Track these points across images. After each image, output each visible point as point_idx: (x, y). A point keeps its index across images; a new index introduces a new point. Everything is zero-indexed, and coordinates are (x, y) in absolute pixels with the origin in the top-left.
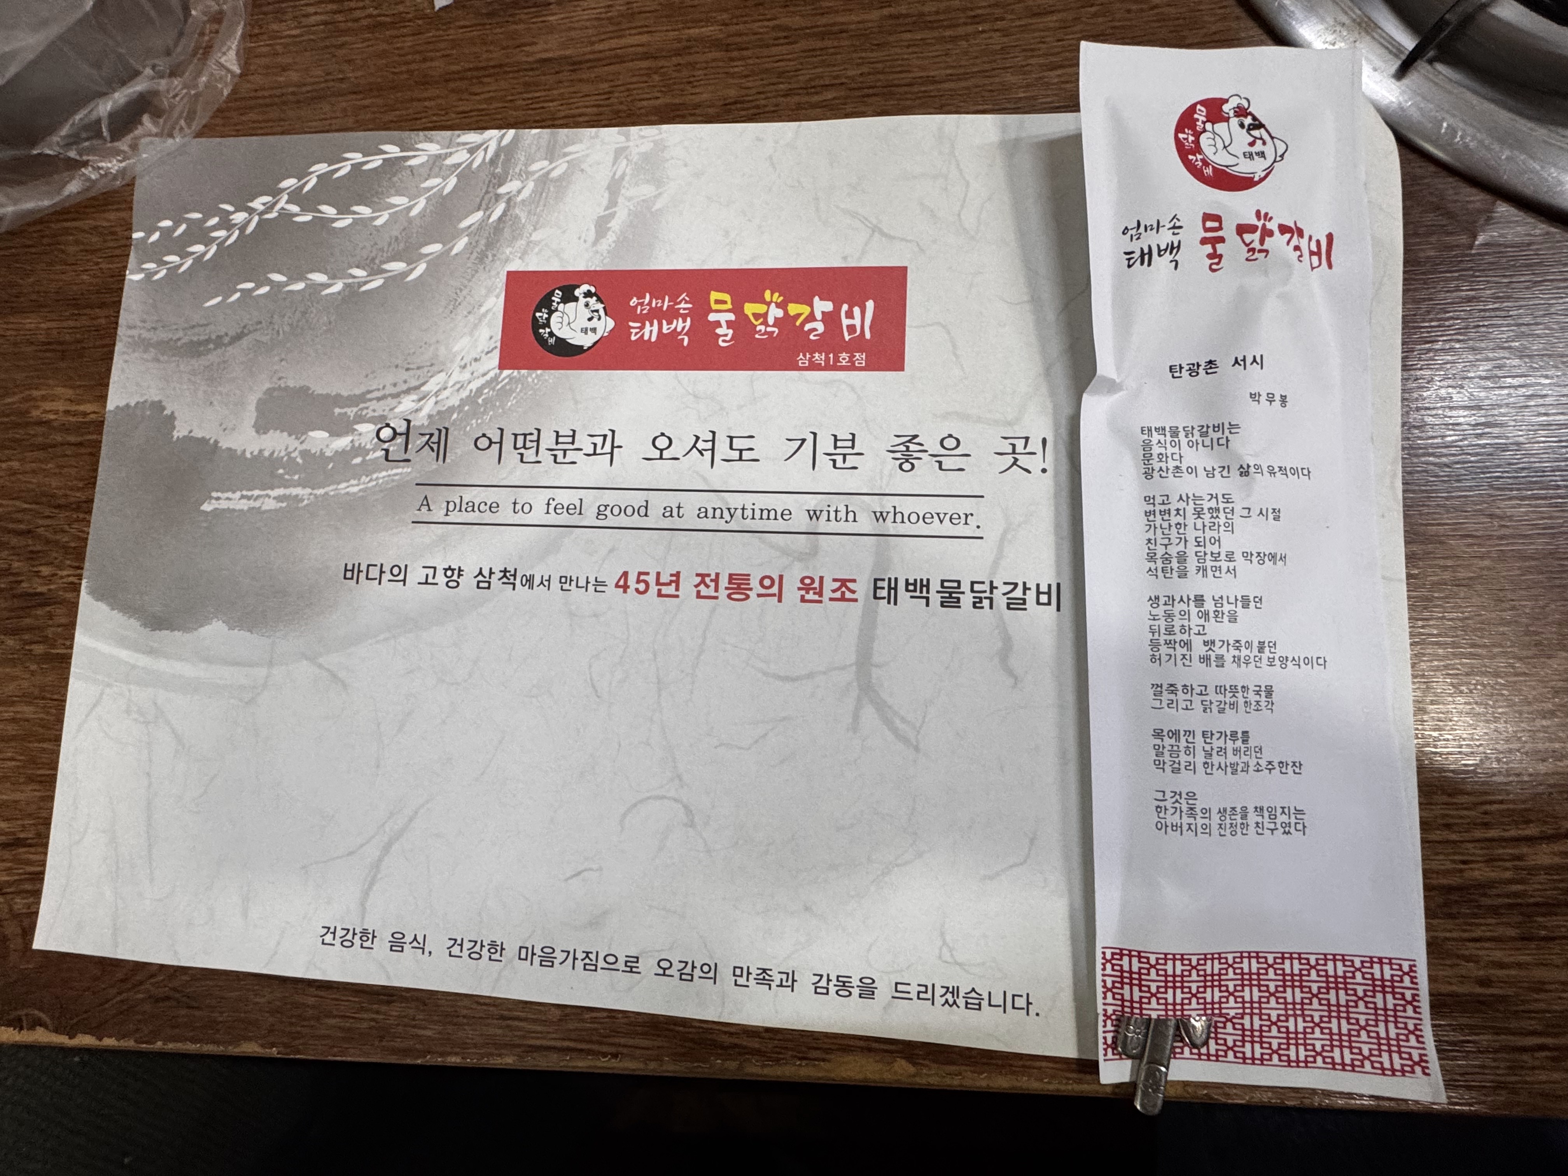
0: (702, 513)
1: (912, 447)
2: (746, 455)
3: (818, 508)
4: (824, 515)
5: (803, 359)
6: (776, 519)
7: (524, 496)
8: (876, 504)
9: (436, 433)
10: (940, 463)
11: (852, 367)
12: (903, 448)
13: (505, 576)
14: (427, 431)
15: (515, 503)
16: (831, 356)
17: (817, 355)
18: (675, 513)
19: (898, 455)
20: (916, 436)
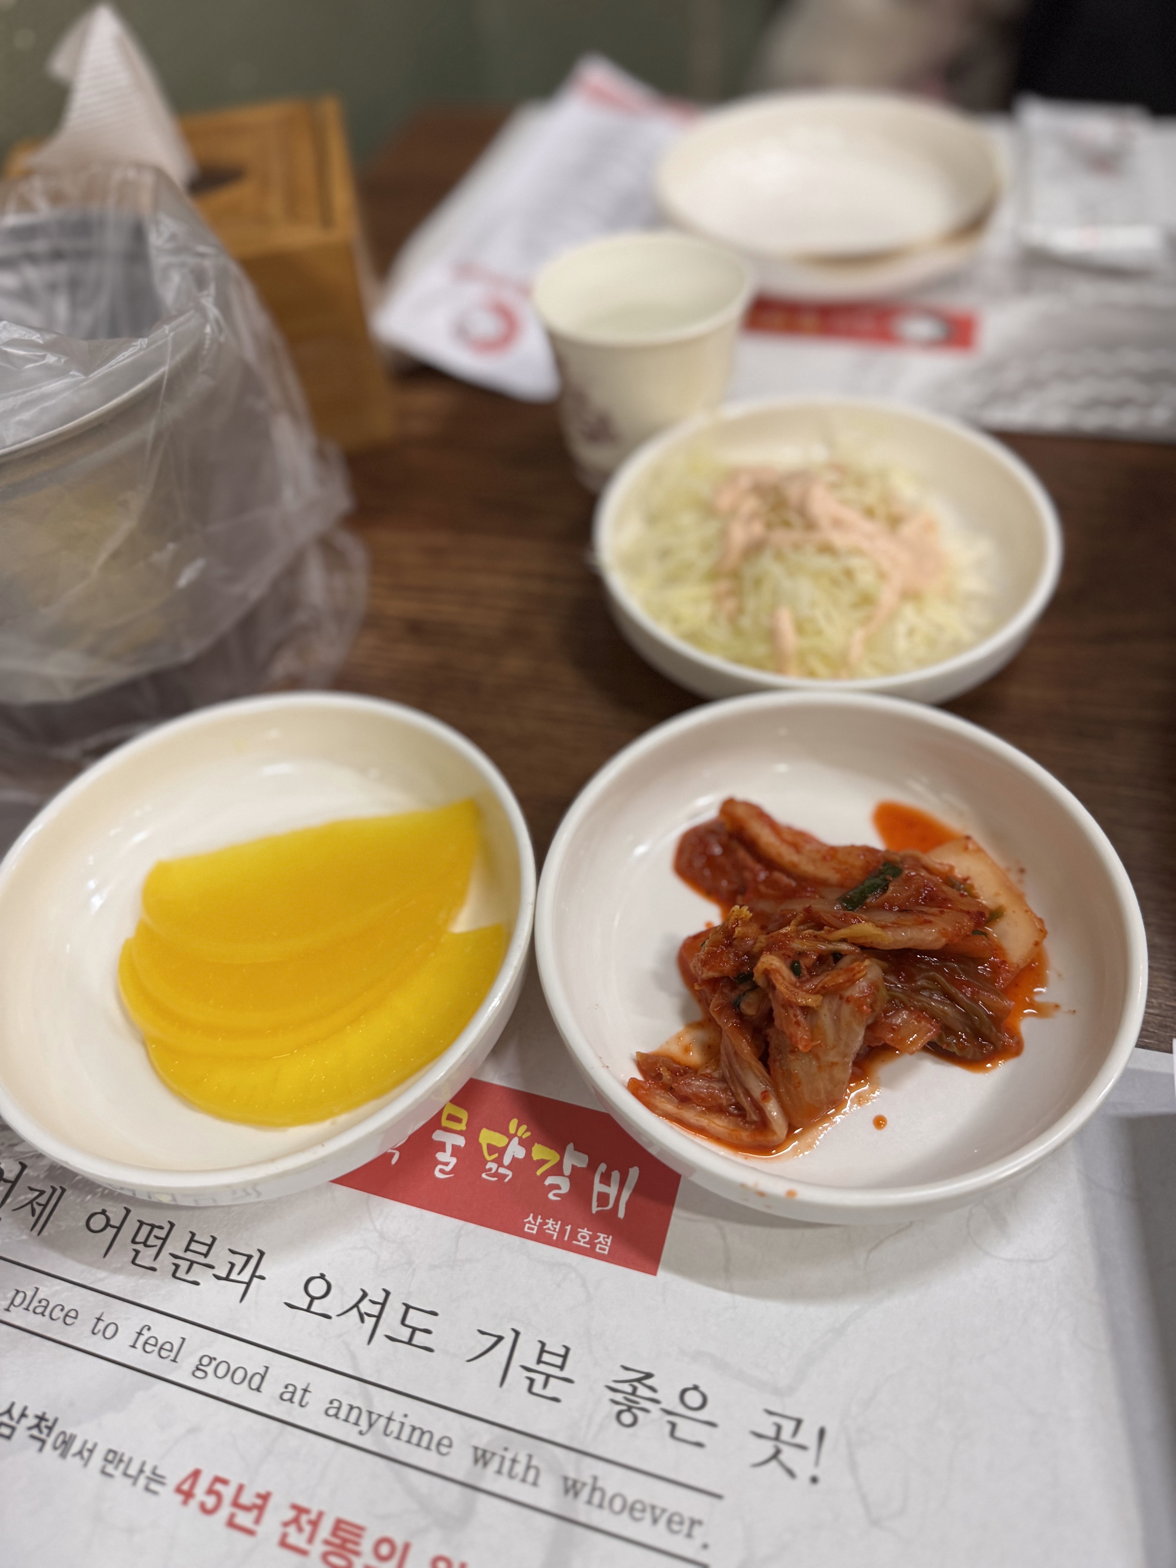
0: (333, 1410)
1: (642, 1391)
2: (419, 1338)
3: (490, 1449)
4: (494, 1465)
5: (531, 1224)
6: (428, 1448)
7: (116, 1312)
8: (572, 1466)
9: (49, 1191)
10: (673, 1425)
11: (590, 1252)
12: (627, 1388)
13: (38, 1426)
14: (39, 1187)
15: (99, 1319)
16: (569, 1228)
17: (551, 1221)
18: (297, 1398)
19: (619, 1397)
20: (649, 1376)
